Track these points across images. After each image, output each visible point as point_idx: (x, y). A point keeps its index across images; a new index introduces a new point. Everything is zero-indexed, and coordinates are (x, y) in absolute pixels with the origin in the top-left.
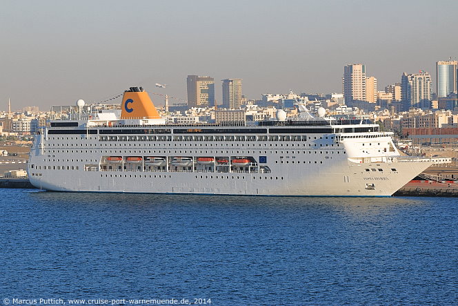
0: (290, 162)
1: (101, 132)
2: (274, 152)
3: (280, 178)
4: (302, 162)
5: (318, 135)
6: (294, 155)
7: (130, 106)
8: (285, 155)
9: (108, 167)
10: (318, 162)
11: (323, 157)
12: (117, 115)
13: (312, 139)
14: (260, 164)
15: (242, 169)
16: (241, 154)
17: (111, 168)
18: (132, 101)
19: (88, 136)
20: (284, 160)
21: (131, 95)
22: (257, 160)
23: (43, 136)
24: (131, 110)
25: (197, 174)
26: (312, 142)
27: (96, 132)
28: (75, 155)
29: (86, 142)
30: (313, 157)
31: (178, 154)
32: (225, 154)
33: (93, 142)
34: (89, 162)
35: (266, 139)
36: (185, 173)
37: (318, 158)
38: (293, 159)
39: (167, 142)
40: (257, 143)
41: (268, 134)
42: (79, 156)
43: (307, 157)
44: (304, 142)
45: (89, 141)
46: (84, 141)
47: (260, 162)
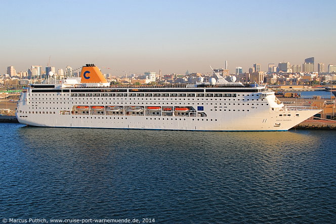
0: (223, 110)
1: (72, 91)
2: (209, 103)
3: (214, 120)
4: (232, 110)
5: (246, 94)
6: (225, 106)
7: (87, 75)
8: (218, 105)
9: (75, 112)
10: (246, 110)
11: (249, 107)
12: (78, 81)
13: (241, 95)
14: (197, 111)
15: (183, 114)
16: (182, 105)
17: (77, 112)
18: (89, 72)
19: (63, 93)
20: (218, 109)
21: (88, 69)
22: (196, 109)
23: (28, 94)
25: (147, 117)
26: (241, 98)
27: (68, 91)
28: (52, 105)
29: (61, 97)
30: (241, 107)
31: (132, 104)
32: (170, 105)
33: (66, 97)
34: (63, 109)
35: (203, 95)
36: (138, 116)
37: (246, 107)
38: (225, 109)
39: (124, 98)
40: (195, 98)
41: (205, 93)
42: (56, 105)
43: (236, 107)
44: (234, 98)
45: (63, 97)
46: (59, 97)
47: (198, 110)
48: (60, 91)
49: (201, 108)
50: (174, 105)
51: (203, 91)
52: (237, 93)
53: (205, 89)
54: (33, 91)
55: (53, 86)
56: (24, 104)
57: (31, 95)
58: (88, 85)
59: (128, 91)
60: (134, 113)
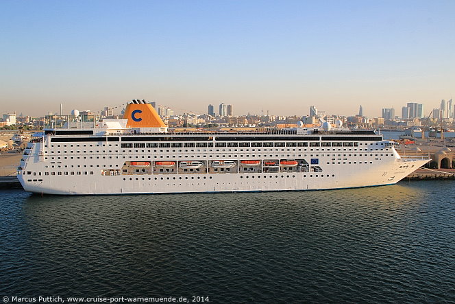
0: (342, 163)
1: (123, 139)
2: (326, 155)
3: (330, 176)
4: (352, 163)
5: (369, 142)
6: (345, 157)
7: (137, 116)
8: (336, 157)
10: (368, 163)
11: (372, 159)
13: (364, 144)
14: (311, 165)
15: (291, 169)
16: (291, 158)
18: (140, 112)
19: (108, 143)
20: (336, 161)
22: (309, 162)
23: (44, 144)
24: (140, 120)
25: (242, 175)
26: (363, 147)
27: (117, 139)
28: (88, 162)
29: (104, 148)
30: (363, 159)
31: (221, 158)
32: (274, 158)
33: (113, 148)
34: (108, 168)
35: (317, 145)
36: (228, 174)
37: (368, 159)
38: (345, 161)
39: (208, 149)
40: (308, 148)
41: (321, 141)
42: (95, 162)
43: (358, 159)
44: (356, 148)
45: (107, 148)
46: (101, 148)
47: (312, 163)
48: (104, 139)
49: (315, 161)
50: (279, 158)
51: (318, 138)
52: (359, 142)
53: (321, 136)
54: (53, 140)
55: (91, 133)
56: (36, 160)
57: (50, 146)
58: (143, 130)
59: (214, 139)
60: (222, 169)
